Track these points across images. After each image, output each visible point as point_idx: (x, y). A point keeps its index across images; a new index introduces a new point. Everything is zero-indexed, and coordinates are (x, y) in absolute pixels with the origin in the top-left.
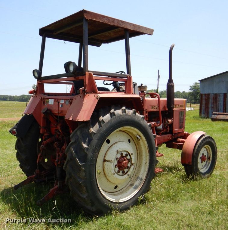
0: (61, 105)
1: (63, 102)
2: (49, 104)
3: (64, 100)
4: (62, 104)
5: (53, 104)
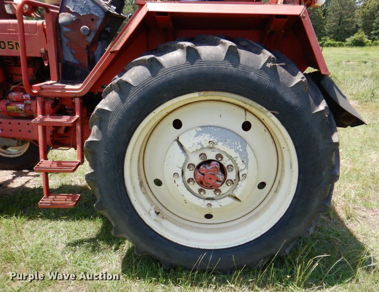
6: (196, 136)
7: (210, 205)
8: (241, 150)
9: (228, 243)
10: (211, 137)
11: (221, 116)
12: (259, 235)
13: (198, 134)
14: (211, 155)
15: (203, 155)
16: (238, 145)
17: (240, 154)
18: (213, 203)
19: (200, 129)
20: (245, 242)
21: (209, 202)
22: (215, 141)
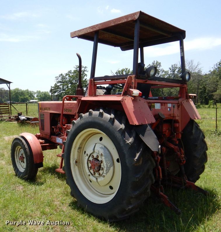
0: (169, 109)
1: (171, 106)
2: (156, 108)
3: (171, 104)
4: (169, 107)
5: (160, 108)
6: (100, 148)
7: (89, 175)
8: (108, 166)
9: (85, 194)
10: (103, 152)
11: (113, 149)
12: (94, 202)
13: (101, 148)
14: (100, 159)
15: (98, 156)
16: (109, 163)
17: (107, 167)
18: (91, 175)
19: (103, 147)
20: (89, 200)
21: (90, 174)
22: (103, 155)
